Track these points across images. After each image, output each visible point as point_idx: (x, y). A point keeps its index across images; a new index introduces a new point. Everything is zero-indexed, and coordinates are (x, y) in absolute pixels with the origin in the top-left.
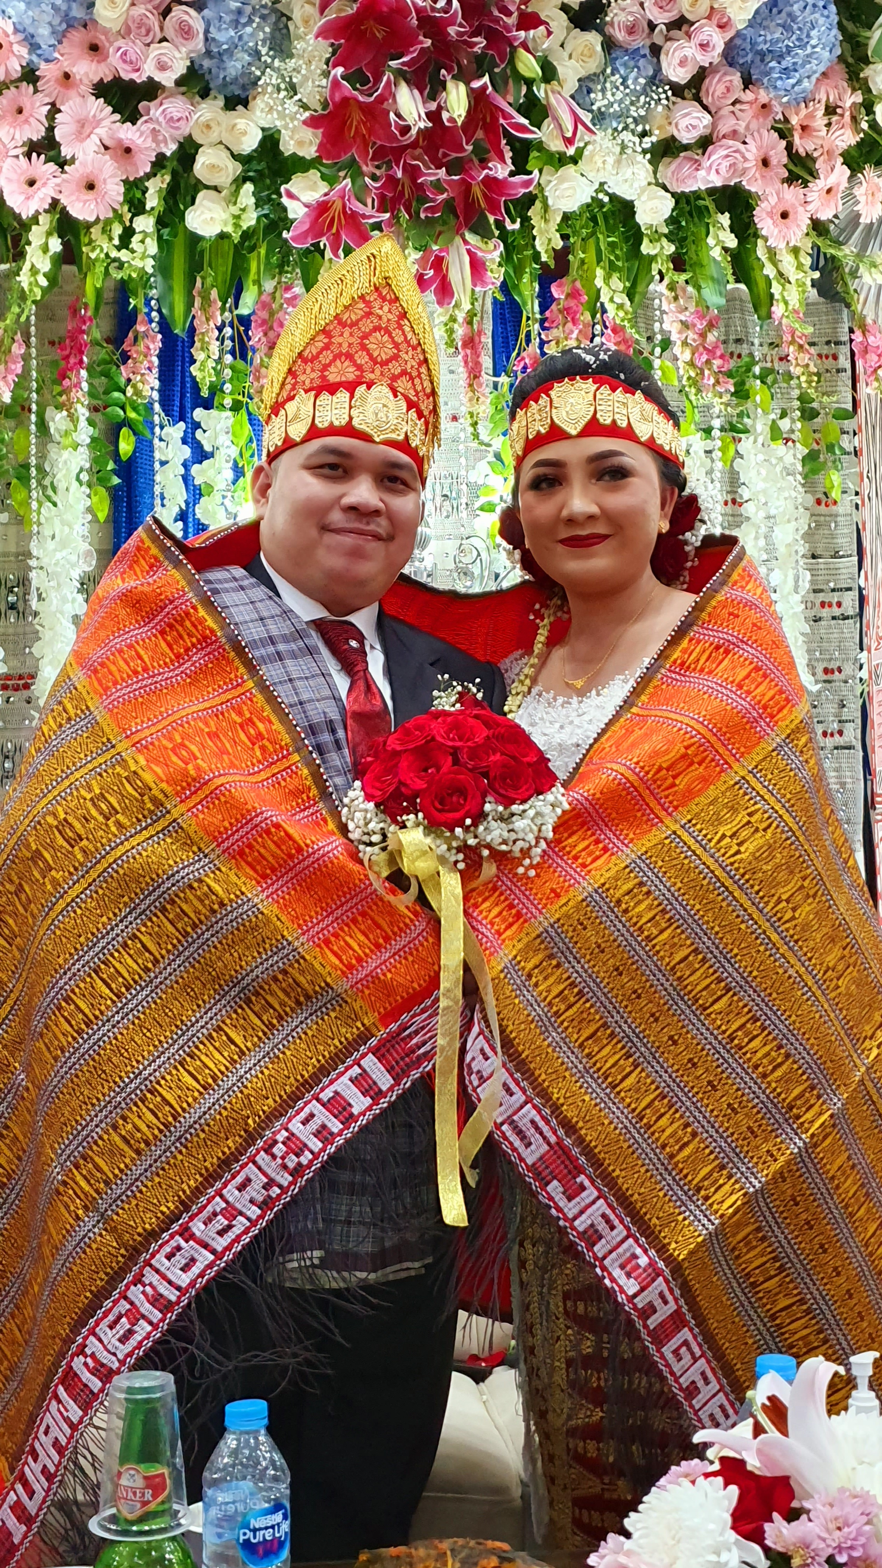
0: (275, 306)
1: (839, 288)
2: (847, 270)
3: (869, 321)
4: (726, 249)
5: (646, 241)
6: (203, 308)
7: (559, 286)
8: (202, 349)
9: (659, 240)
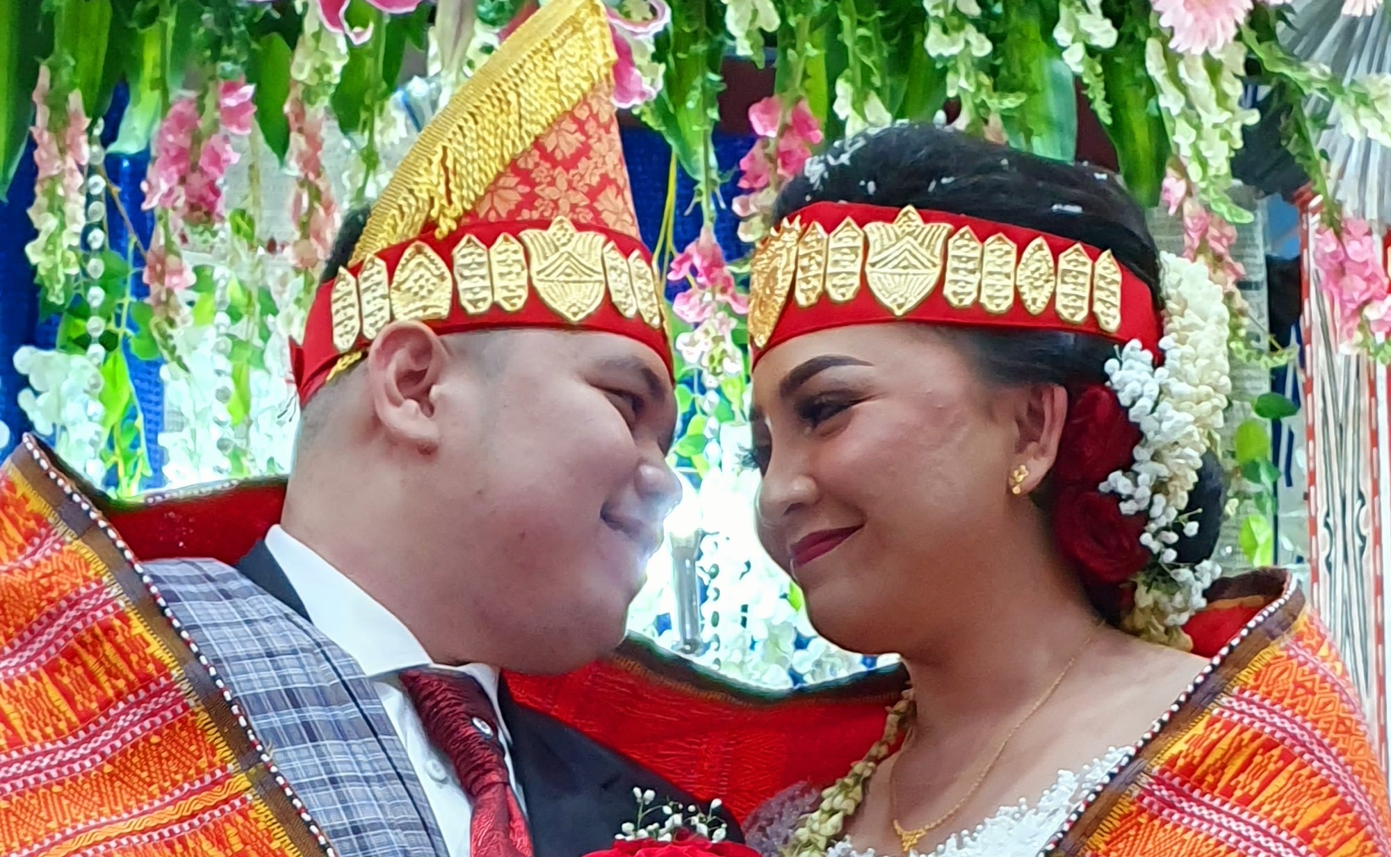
0: (203, 124)
1: (1292, 148)
2: (1307, 112)
3: (1348, 211)
4: (1091, 51)
5: (934, 31)
6: (51, 127)
7: (767, 111)
8: (51, 209)
9: (960, 28)
